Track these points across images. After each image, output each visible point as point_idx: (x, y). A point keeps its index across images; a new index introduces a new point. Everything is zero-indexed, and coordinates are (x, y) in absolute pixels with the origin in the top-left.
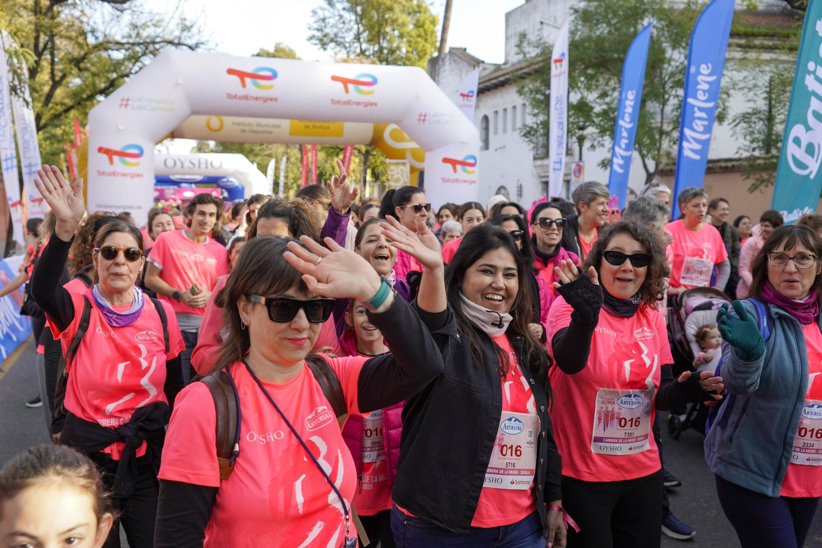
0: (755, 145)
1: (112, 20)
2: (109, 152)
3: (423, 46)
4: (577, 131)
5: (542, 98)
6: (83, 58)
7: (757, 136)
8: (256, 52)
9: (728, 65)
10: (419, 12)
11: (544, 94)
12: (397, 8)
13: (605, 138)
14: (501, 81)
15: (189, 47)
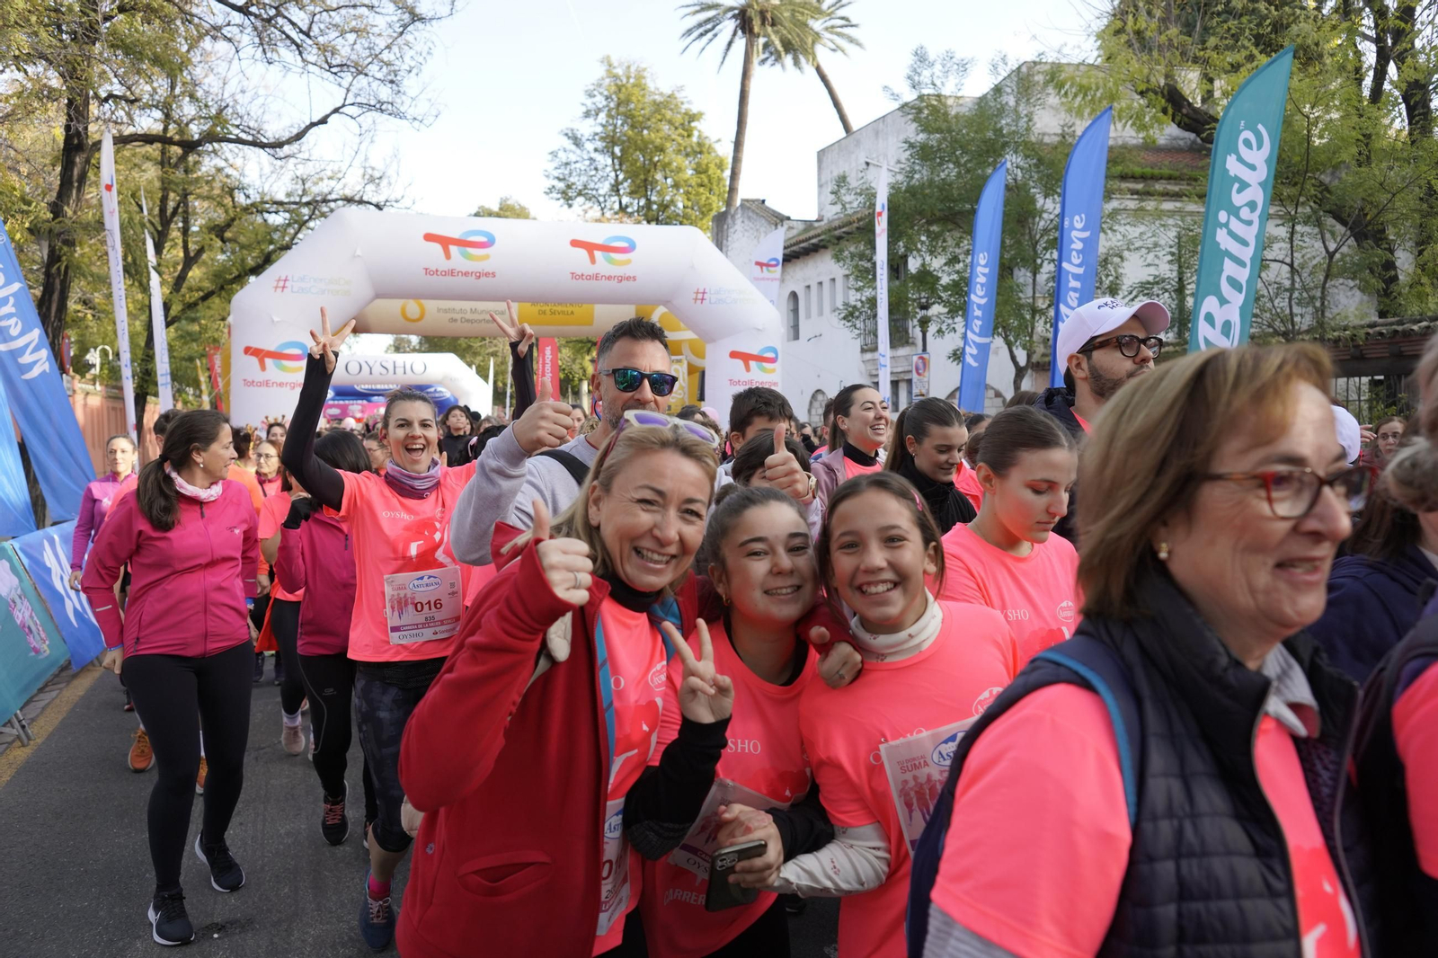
1: (272, 172)
2: (259, 354)
3: (707, 198)
4: (918, 310)
5: (869, 265)
6: (229, 225)
8: (474, 211)
9: (1119, 217)
10: (701, 153)
11: (869, 261)
12: (670, 147)
13: (956, 320)
14: (813, 244)
15: (376, 205)
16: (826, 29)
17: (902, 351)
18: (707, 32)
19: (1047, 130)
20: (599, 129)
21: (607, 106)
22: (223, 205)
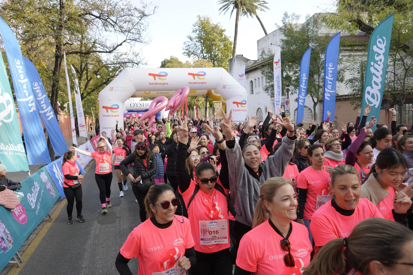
0: (355, 92)
2: (106, 108)
3: (227, 53)
4: (285, 87)
7: (355, 88)
8: (163, 60)
10: (225, 40)
11: (271, 74)
12: (217, 40)
13: (297, 90)
14: (257, 67)
15: (136, 63)
16: (259, 5)
17: (283, 97)
18: (226, 8)
19: (322, 33)
20: (197, 35)
21: (199, 29)
22: (96, 66)
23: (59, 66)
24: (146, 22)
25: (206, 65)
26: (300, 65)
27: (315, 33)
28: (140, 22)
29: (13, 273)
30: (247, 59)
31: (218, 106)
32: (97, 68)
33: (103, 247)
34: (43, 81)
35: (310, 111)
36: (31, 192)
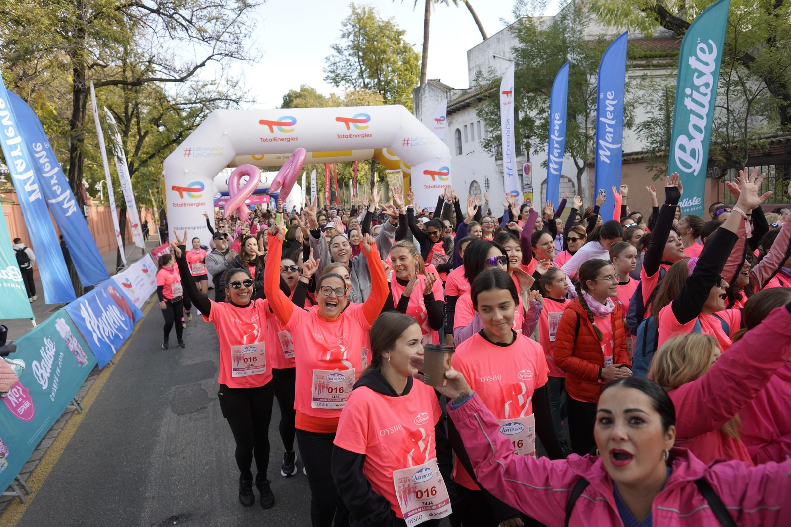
0: (654, 146)
2: (179, 190)
3: (410, 77)
4: (523, 139)
5: (495, 117)
7: (655, 138)
10: (405, 52)
11: (496, 115)
12: (389, 51)
13: (545, 145)
14: (467, 103)
15: (234, 101)
17: (520, 158)
19: (591, 33)
20: (351, 43)
21: (354, 30)
22: (156, 108)
23: (81, 110)
24: (251, 19)
25: (371, 101)
26: (549, 97)
27: (577, 35)
28: (239, 19)
29: (11, 514)
30: (448, 87)
31: (395, 179)
32: (158, 111)
33: (184, 458)
34: (51, 140)
35: (571, 184)
36: (39, 359)
